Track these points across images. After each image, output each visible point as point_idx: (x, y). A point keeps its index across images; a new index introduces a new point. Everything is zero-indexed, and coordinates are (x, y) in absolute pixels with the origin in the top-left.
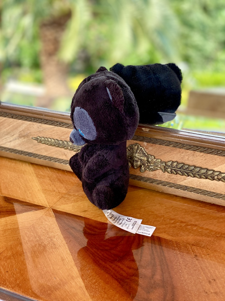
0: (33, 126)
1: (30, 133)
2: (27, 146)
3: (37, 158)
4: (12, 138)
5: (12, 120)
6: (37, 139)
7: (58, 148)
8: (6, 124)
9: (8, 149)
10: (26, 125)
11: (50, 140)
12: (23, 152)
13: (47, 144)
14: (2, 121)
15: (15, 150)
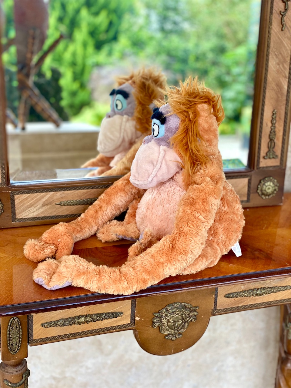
0: (56, 195)
1: (53, 200)
2: (50, 212)
3: (59, 218)
4: (36, 209)
5: (36, 194)
6: (60, 204)
7: (79, 206)
8: (29, 199)
9: (31, 219)
10: (49, 196)
11: (72, 201)
12: (46, 217)
13: (70, 205)
14: (25, 197)
15: (39, 217)
